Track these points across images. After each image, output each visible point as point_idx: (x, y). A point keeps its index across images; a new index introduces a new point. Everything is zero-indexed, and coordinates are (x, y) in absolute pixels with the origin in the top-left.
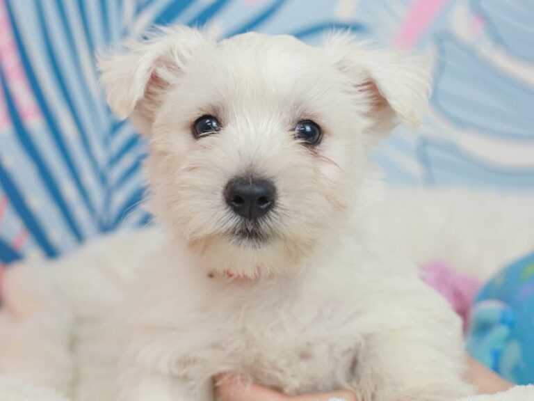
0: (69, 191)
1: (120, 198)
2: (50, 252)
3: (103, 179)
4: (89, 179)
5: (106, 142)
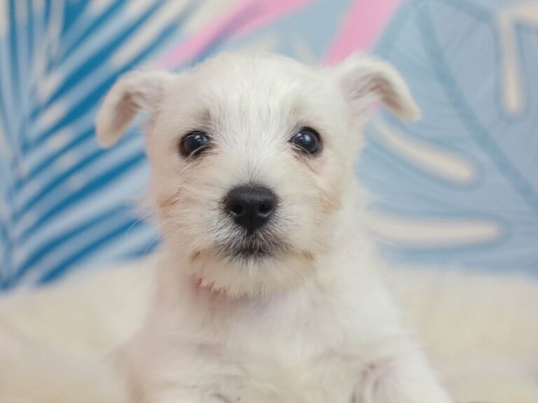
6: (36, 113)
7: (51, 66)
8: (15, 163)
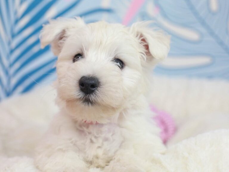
1: (14, 81)
3: (7, 73)
5: (8, 57)
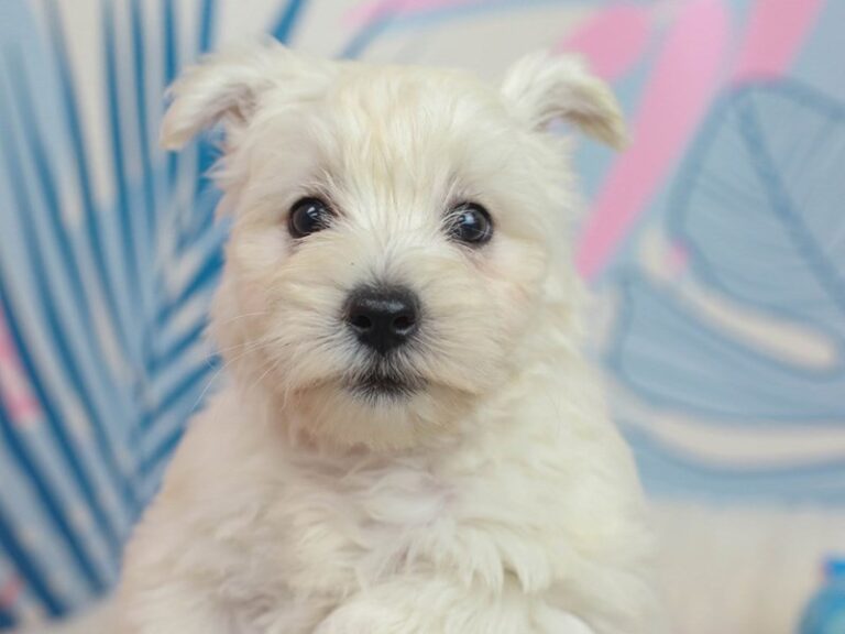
0: (80, 516)
2: (55, 608)
4: (110, 498)
6: (165, 313)
7: (183, 243)
8: (138, 390)
